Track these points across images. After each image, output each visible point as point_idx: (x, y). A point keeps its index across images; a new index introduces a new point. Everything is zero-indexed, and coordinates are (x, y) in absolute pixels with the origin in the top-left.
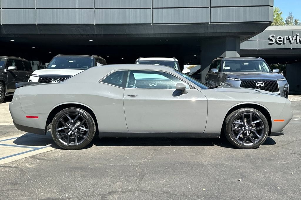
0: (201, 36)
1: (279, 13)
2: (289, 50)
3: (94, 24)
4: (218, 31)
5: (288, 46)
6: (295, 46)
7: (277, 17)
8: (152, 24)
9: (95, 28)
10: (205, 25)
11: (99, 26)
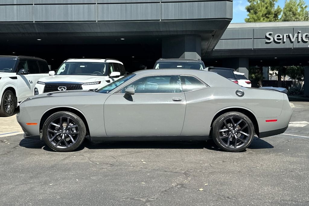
0: (154, 34)
1: (304, 6)
2: (290, 49)
3: (33, 22)
4: (172, 29)
5: (288, 45)
6: (296, 45)
7: (301, 11)
8: (97, 21)
9: (35, 26)
10: (155, 23)
11: (39, 23)
